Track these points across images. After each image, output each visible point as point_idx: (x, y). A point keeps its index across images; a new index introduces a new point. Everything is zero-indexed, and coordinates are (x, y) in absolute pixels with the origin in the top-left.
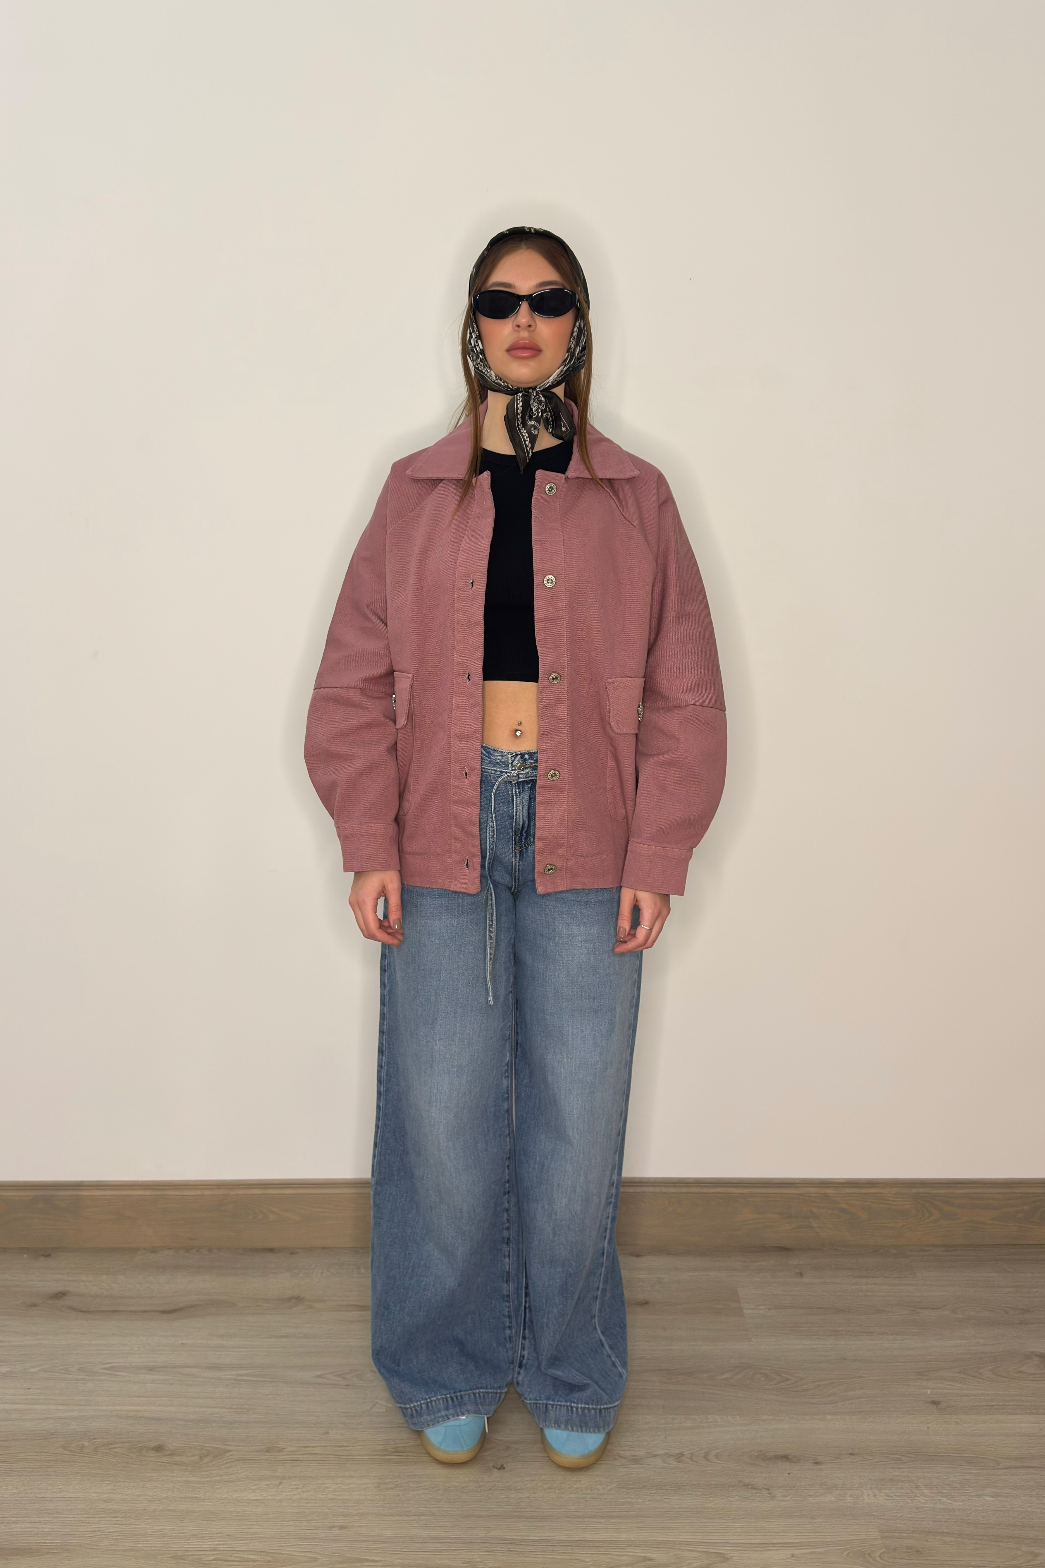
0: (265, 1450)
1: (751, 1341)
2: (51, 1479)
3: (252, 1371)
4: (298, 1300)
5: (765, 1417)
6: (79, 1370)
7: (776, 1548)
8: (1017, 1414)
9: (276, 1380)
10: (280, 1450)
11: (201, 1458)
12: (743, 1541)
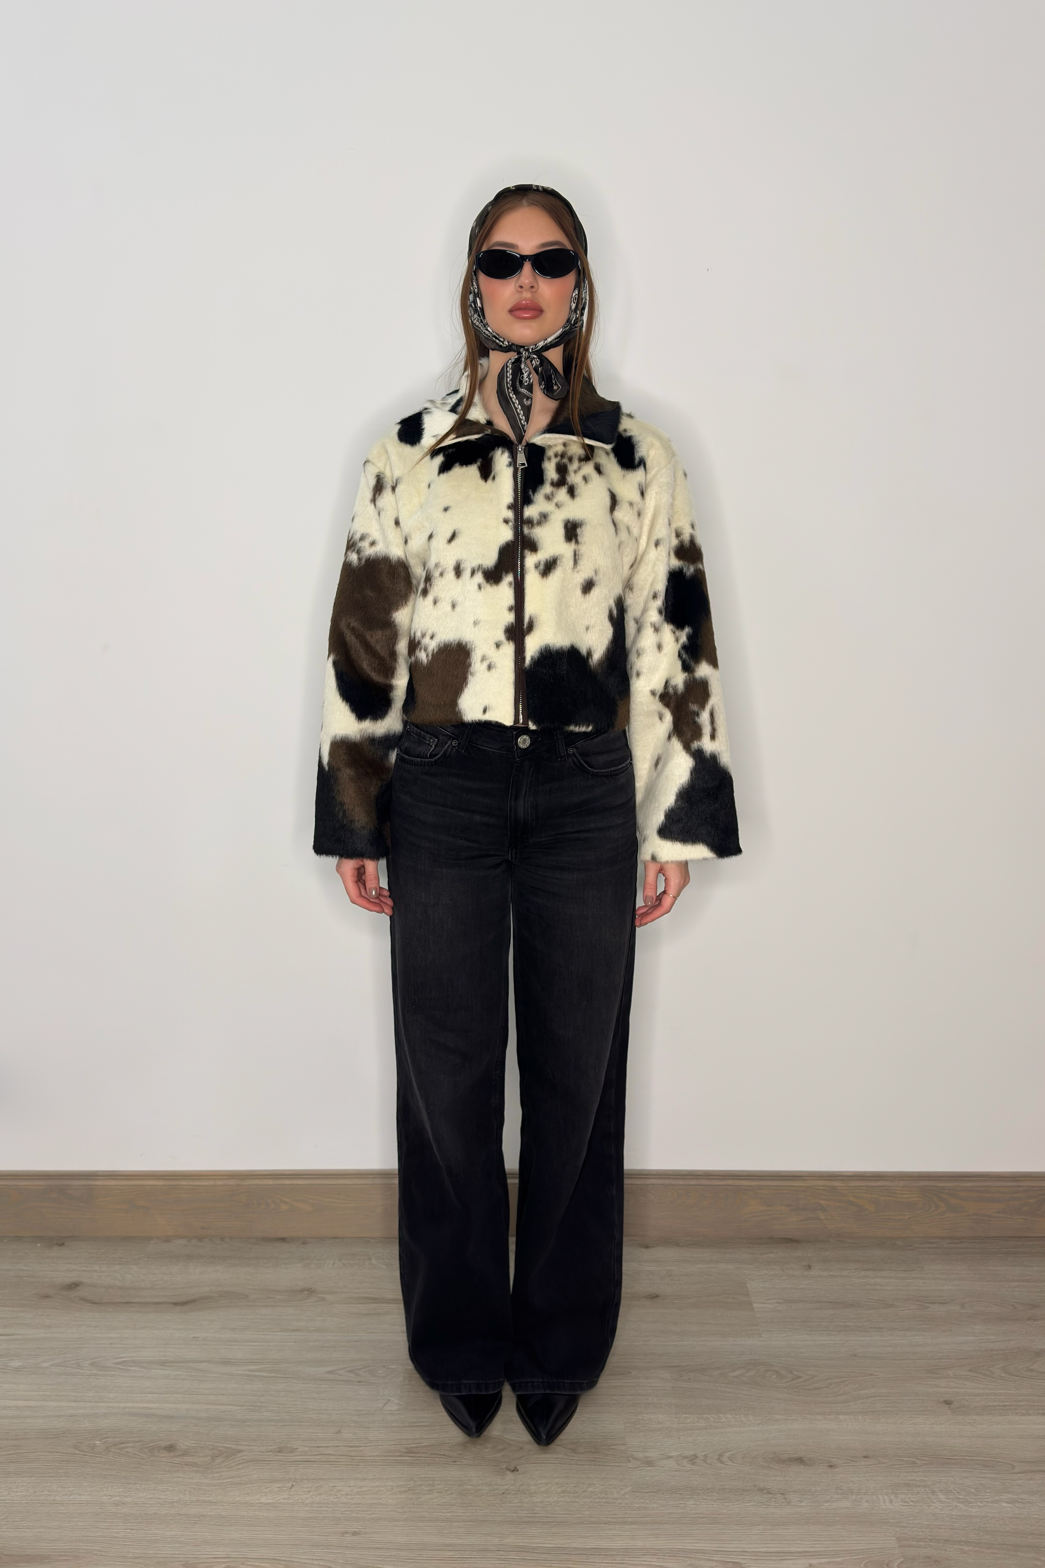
0: (277, 1450)
1: (761, 1337)
2: (61, 1480)
3: (263, 1366)
4: (311, 1291)
5: (778, 1417)
6: (91, 1364)
7: (793, 1558)
8: (1030, 1415)
9: (288, 1376)
10: (293, 1450)
11: (214, 1458)
12: (760, 1550)
